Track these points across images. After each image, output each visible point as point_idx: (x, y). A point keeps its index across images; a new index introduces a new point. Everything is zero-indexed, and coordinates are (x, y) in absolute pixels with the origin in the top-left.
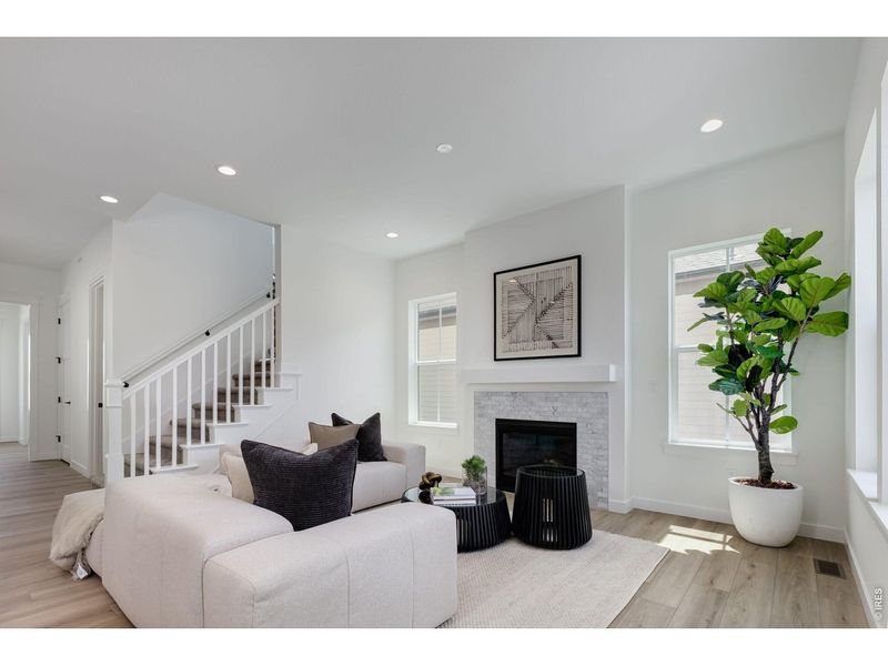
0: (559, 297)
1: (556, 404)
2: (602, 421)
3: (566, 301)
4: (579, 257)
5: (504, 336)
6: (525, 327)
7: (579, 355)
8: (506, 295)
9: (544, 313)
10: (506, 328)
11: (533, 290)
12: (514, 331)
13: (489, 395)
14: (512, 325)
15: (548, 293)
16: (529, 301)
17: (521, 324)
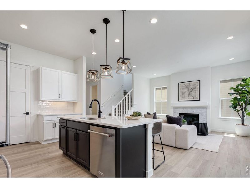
0: (195, 88)
1: (194, 110)
2: (205, 113)
3: (197, 89)
4: (200, 81)
5: (181, 96)
6: (186, 94)
7: (200, 100)
8: (181, 87)
9: (191, 91)
10: (182, 94)
11: (188, 87)
12: (183, 95)
13: (177, 108)
14: (183, 94)
15: (192, 87)
16: (188, 89)
17: (185, 94)
